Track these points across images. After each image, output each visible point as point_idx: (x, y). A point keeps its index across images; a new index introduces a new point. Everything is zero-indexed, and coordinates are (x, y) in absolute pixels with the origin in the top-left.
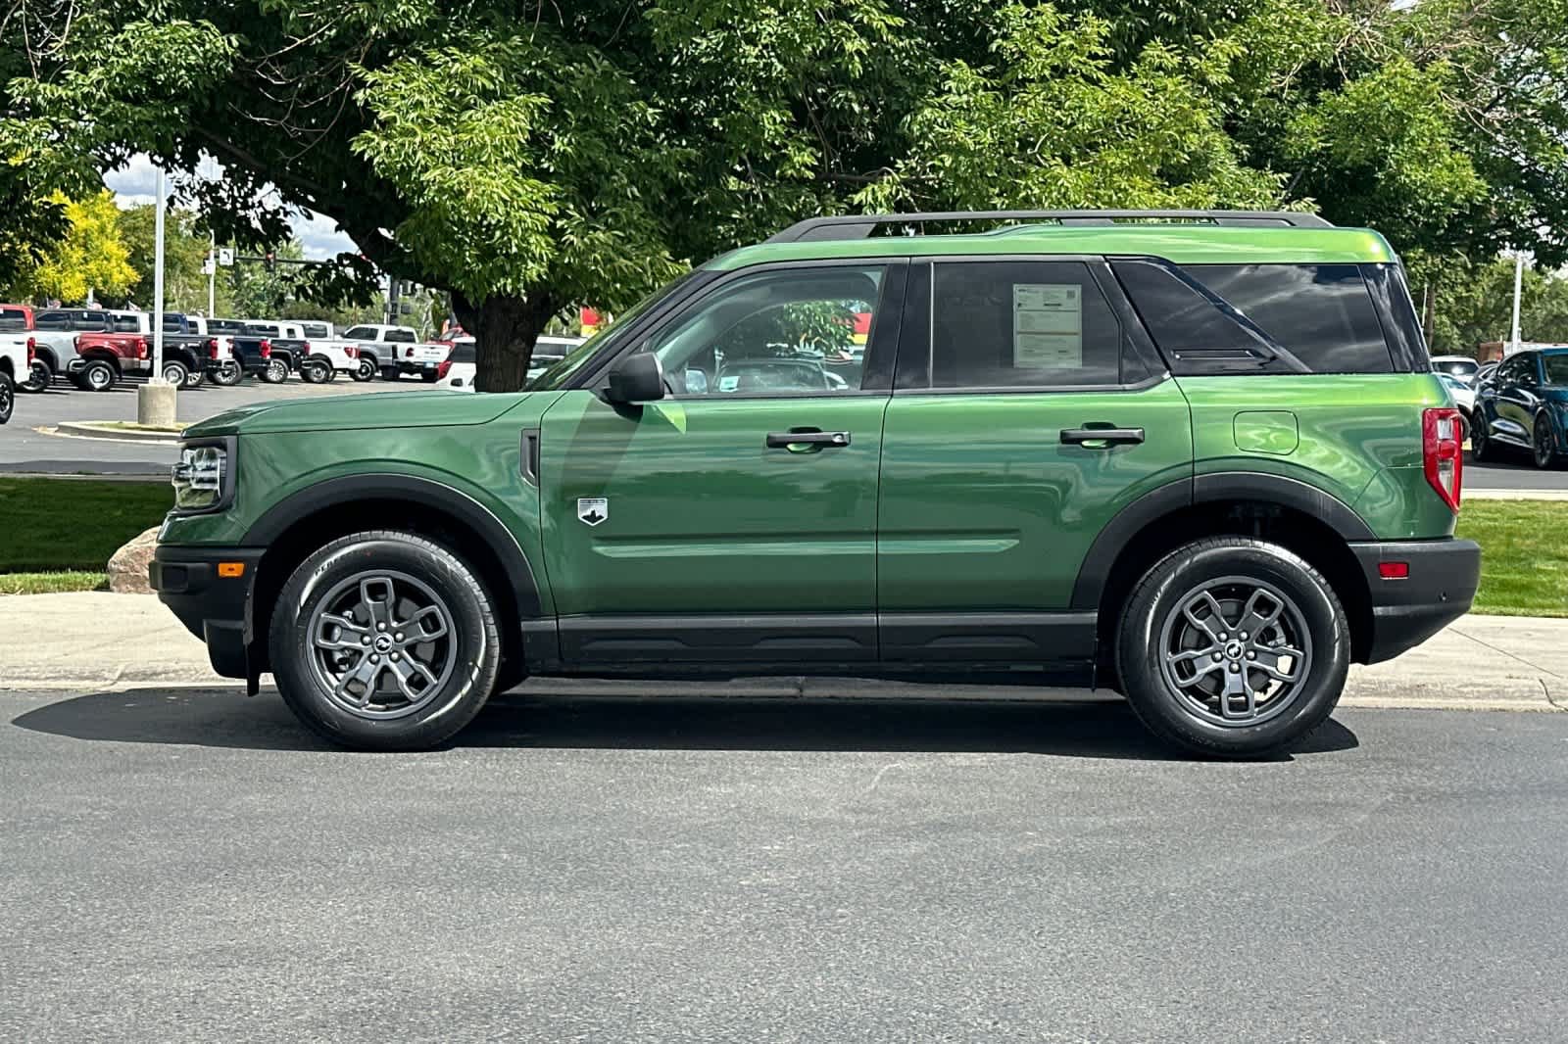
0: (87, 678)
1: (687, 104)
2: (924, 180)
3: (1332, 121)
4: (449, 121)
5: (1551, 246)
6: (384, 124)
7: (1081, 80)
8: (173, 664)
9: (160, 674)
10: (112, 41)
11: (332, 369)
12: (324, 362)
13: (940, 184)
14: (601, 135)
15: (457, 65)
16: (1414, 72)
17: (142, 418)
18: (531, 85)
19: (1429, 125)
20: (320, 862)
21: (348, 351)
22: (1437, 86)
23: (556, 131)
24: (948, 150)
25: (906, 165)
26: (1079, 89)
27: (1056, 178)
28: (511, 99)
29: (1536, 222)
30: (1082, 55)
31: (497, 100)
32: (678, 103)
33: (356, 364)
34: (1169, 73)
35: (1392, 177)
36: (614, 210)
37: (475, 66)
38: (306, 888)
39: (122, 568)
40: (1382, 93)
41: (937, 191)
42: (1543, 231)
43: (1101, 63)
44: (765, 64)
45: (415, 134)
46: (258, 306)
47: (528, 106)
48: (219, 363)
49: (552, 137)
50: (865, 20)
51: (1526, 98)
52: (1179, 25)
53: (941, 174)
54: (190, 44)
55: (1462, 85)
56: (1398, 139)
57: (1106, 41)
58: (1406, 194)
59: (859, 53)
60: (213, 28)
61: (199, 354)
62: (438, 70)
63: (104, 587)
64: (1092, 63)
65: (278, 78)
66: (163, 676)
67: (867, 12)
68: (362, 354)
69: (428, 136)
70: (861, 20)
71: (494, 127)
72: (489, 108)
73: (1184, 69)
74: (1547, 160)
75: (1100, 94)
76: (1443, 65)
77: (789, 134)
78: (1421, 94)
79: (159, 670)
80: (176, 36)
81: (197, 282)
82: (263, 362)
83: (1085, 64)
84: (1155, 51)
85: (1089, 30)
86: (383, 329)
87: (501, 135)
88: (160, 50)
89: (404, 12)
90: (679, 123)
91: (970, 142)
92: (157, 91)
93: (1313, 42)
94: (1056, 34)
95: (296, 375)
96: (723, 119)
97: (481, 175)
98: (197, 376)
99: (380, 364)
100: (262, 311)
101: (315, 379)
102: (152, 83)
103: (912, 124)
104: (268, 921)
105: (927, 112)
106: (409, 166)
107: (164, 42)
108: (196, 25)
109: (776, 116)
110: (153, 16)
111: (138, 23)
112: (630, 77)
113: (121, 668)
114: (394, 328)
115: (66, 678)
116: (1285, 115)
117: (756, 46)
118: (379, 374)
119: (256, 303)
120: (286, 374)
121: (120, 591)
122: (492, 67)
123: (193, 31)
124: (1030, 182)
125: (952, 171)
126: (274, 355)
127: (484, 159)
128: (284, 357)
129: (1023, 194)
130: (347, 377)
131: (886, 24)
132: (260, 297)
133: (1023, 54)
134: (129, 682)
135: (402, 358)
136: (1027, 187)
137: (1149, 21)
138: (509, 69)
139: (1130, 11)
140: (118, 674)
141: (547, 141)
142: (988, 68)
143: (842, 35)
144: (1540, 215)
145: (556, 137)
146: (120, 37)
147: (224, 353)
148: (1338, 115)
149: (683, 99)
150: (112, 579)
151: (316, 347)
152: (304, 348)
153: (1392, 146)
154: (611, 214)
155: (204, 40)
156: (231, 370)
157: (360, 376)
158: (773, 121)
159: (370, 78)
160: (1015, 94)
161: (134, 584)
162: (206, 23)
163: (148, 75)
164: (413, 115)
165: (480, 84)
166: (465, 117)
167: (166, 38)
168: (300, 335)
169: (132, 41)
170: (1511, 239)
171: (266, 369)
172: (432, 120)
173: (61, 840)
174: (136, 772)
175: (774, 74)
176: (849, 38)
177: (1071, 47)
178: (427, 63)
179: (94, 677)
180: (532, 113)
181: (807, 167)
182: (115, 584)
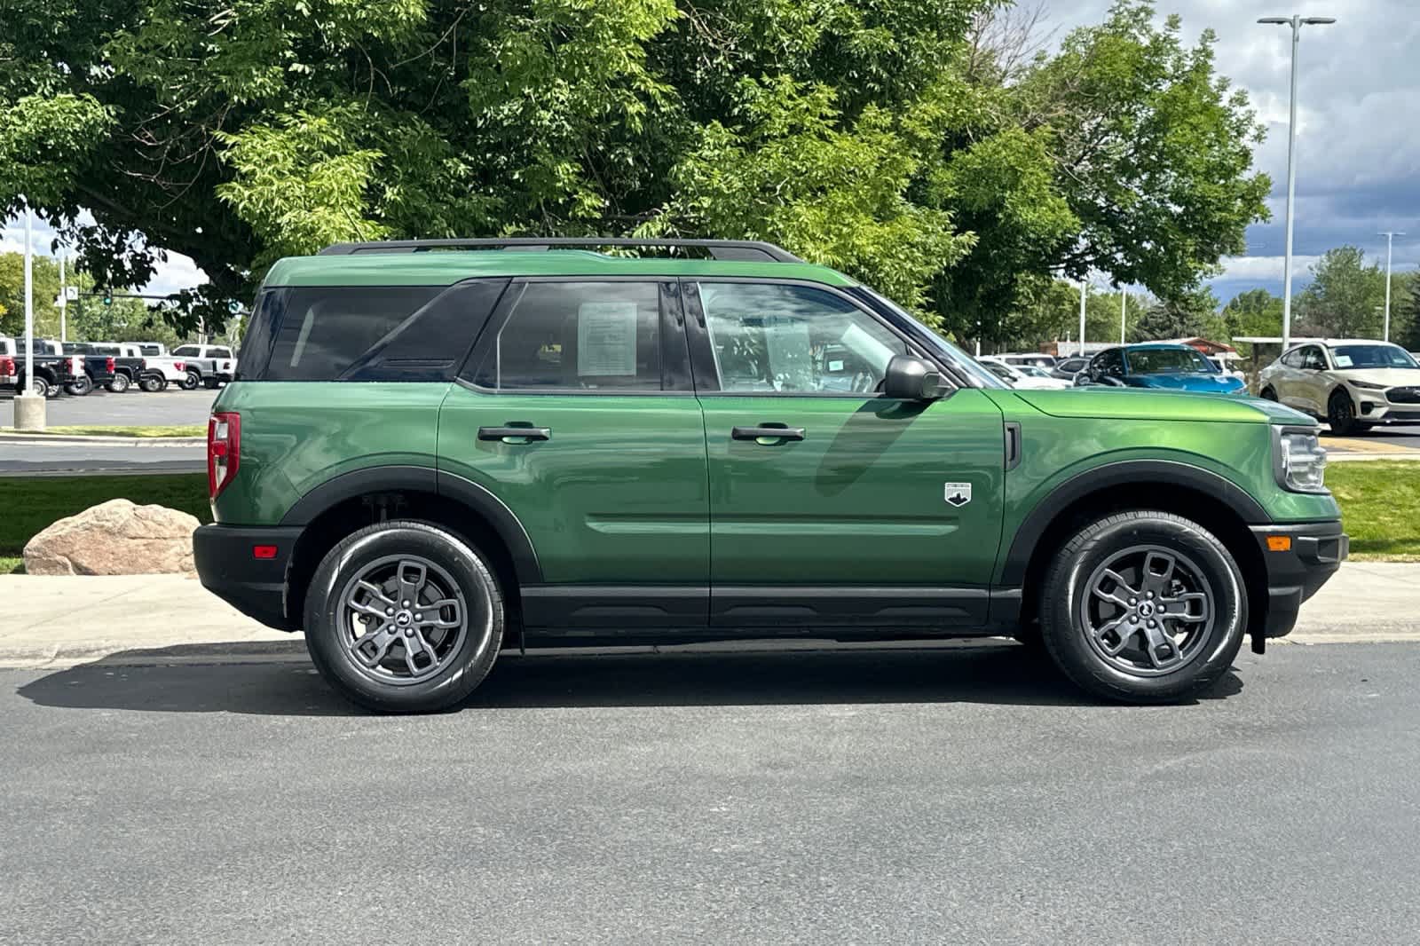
0: (27, 657)
1: (491, 160)
2: (686, 218)
3: (963, 174)
4: (300, 172)
5: (1126, 267)
6: (243, 176)
7: (814, 137)
8: (103, 641)
9: (93, 651)
10: (9, 112)
11: (165, 380)
12: (158, 375)
13: (700, 221)
14: (423, 186)
15: (305, 126)
16: (1025, 136)
17: (17, 423)
18: (365, 143)
19: (1037, 177)
20: (310, 844)
21: (178, 366)
22: (1042, 146)
23: (387, 182)
24: (707, 194)
25: (671, 206)
26: (812, 144)
27: (799, 216)
28: (351, 154)
29: (1114, 249)
30: (815, 116)
31: (339, 155)
32: (484, 159)
33: (183, 376)
34: (884, 131)
35: (1009, 216)
37: (320, 127)
38: (310, 876)
39: (36, 554)
40: (1000, 152)
41: (698, 227)
42: (1119, 256)
43: (831, 123)
44: (557, 126)
45: (272, 184)
46: (97, 332)
47: (365, 160)
48: (74, 378)
49: (384, 187)
50: (642, 88)
51: (1104, 156)
52: (882, 93)
53: (702, 214)
54: (75, 114)
55: (1059, 144)
56: (1013, 187)
57: (833, 105)
58: (1019, 230)
59: (639, 114)
60: (95, 101)
61: (57, 371)
62: (289, 131)
63: (20, 570)
64: (823, 122)
65: (149, 140)
66: (96, 653)
67: (644, 82)
68: (189, 368)
69: (283, 184)
70: (639, 88)
71: (340, 176)
72: (333, 162)
73: (895, 127)
74: (1123, 202)
75: (829, 147)
76: (1046, 130)
77: (579, 183)
78: (1031, 151)
79: (93, 647)
80: (63, 106)
81: (52, 314)
82: (110, 375)
83: (818, 123)
84: (871, 112)
85: (821, 96)
86: (204, 348)
87: (346, 182)
88: (50, 119)
89: (261, 84)
90: (485, 175)
91: (724, 187)
92: (48, 154)
93: (975, 107)
94: (793, 99)
95: (135, 386)
96: (522, 171)
97: (330, 214)
98: (55, 388)
99: (203, 375)
100: (100, 336)
101: (151, 389)
102: (43, 148)
103: (679, 171)
104: (287, 919)
105: (690, 163)
106: (267, 211)
107: (53, 112)
108: (80, 98)
109: (568, 167)
110: (43, 92)
111: (31, 98)
112: (443, 138)
113: (57, 647)
114: (212, 347)
115: (8, 657)
116: (927, 170)
117: (549, 111)
118: (202, 383)
119: (95, 329)
120: (127, 385)
121: (34, 574)
122: (334, 127)
123: (78, 103)
124: (775, 220)
125: (711, 211)
126: (117, 370)
127: (332, 202)
128: (126, 372)
129: (770, 229)
130: (176, 387)
131: (660, 91)
132: (99, 325)
133: (768, 116)
134: (66, 660)
135: (221, 370)
136: (773, 223)
137: (859, 90)
138: (350, 130)
139: (845, 82)
140: (54, 653)
141: (380, 191)
142: (739, 127)
143: (624, 100)
144: (1116, 245)
145: (387, 188)
146: (16, 109)
147: (77, 369)
148: (967, 169)
149: (488, 155)
150: (27, 564)
151: (151, 363)
152: (141, 364)
153: (1009, 192)
155: (86, 111)
156: (84, 383)
157: (187, 386)
158: (565, 171)
159: (231, 140)
160: (760, 148)
161: (46, 568)
162: (88, 96)
163: (40, 141)
164: (270, 168)
165: (325, 141)
166: (313, 169)
167: (56, 108)
168: (138, 354)
169: (25, 112)
170: (1096, 263)
171: (112, 382)
172: (286, 172)
173: (55, 830)
174: (103, 753)
175: (565, 134)
176: (630, 103)
177: (807, 109)
178: (281, 127)
179: (34, 656)
180: (369, 166)
181: (595, 209)
182: (30, 568)
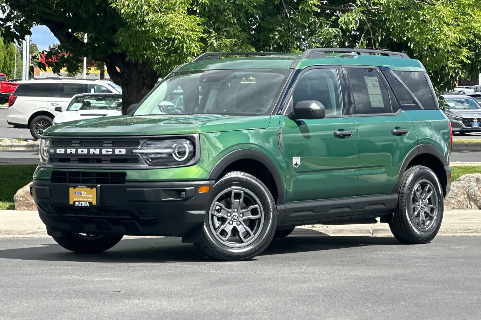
2: (370, 10)
13: (378, 11)
36: (227, 29)
39: (21, 199)
41: (376, 15)
63: (12, 208)
121: (20, 210)
124: (425, 13)
136: (423, 15)
154: (226, 31)
161: (27, 206)
181: (315, 5)
182: (17, 207)
